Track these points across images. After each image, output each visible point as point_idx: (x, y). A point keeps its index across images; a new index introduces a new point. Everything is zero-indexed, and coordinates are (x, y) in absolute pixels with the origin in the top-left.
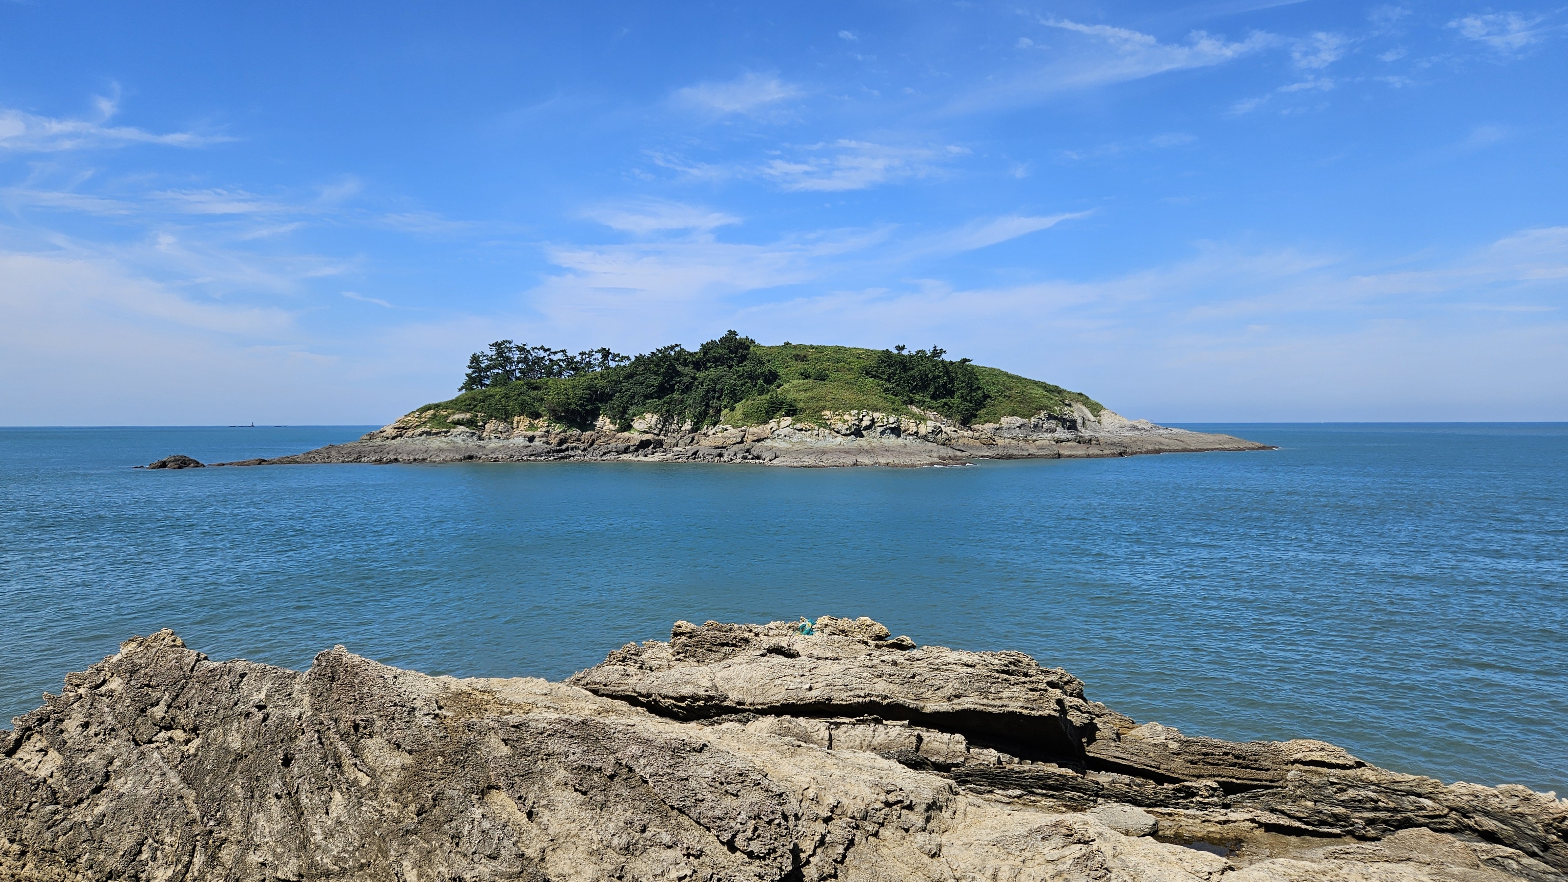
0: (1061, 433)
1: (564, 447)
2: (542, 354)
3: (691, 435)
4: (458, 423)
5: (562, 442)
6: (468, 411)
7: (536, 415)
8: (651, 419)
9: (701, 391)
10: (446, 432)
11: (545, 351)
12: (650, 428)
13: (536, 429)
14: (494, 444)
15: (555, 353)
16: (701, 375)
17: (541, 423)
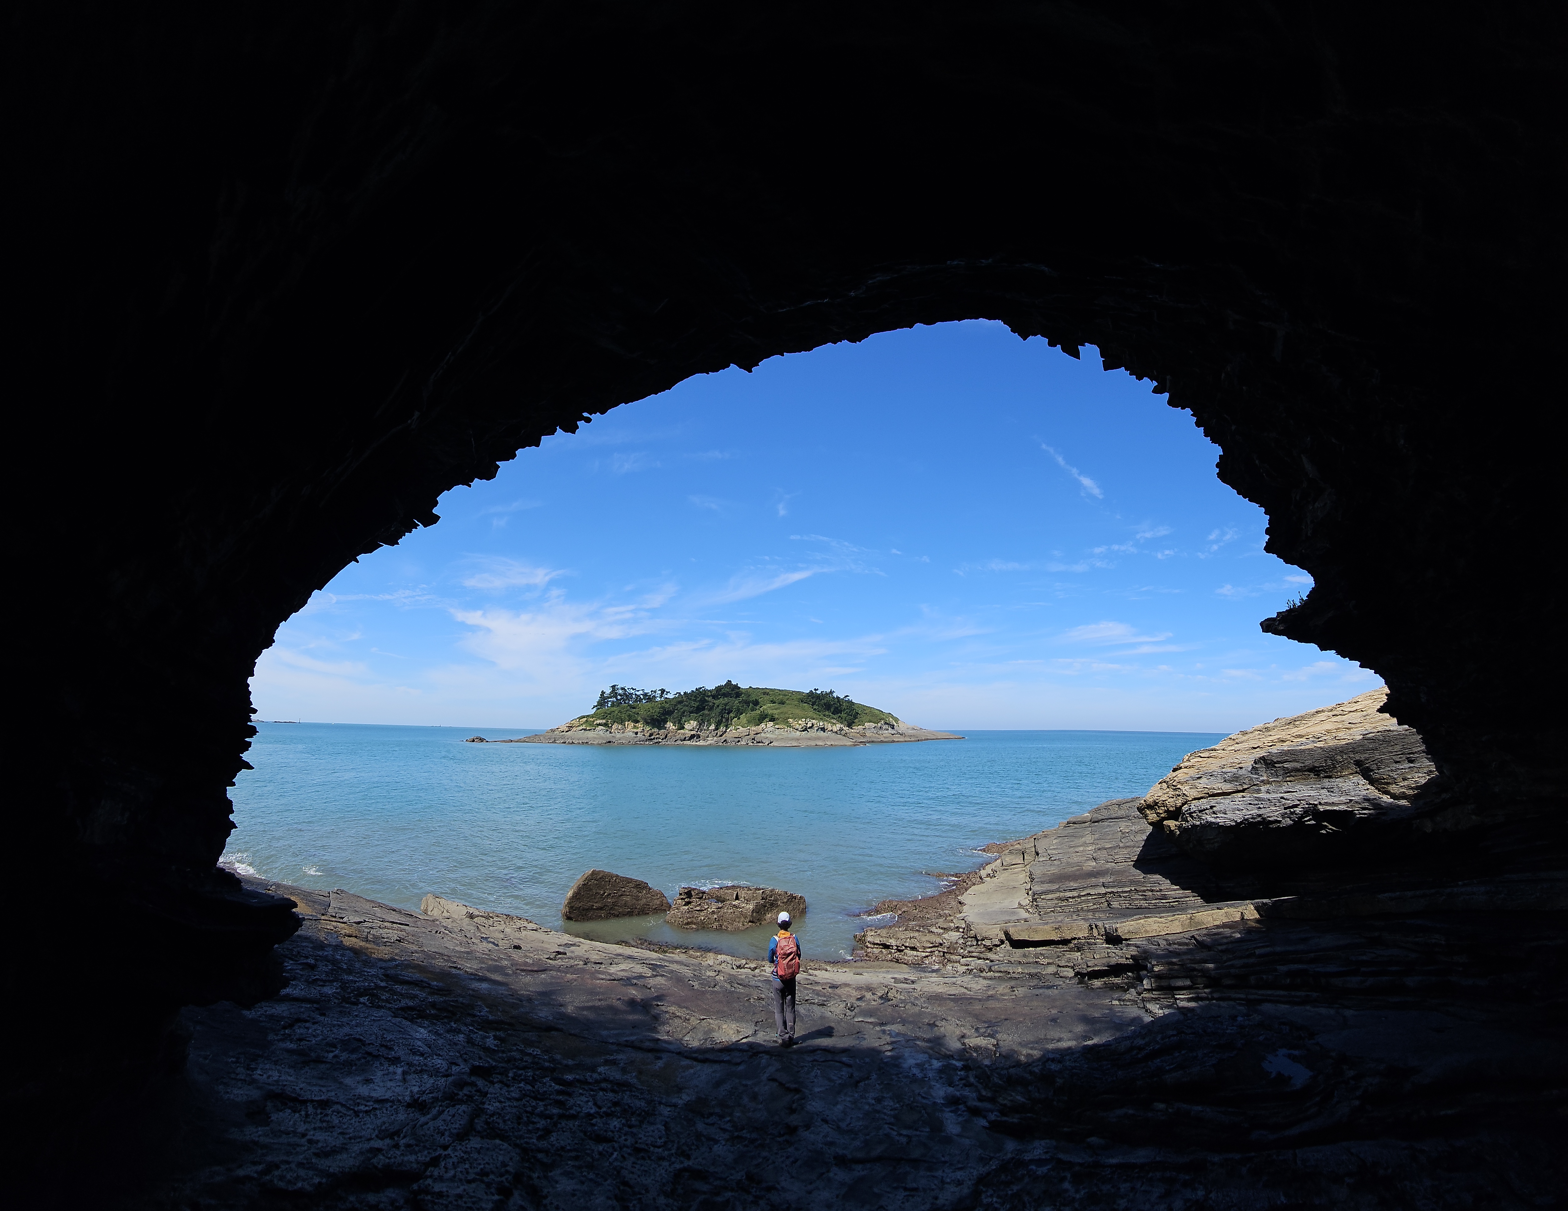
0: (891, 731)
1: (652, 737)
2: (632, 691)
3: (716, 732)
4: (600, 725)
5: (651, 735)
6: (604, 719)
7: (637, 722)
8: (694, 723)
9: (718, 710)
10: (594, 729)
11: (633, 689)
12: (693, 728)
13: (638, 728)
14: (618, 735)
15: (638, 691)
16: (717, 702)
17: (640, 725)
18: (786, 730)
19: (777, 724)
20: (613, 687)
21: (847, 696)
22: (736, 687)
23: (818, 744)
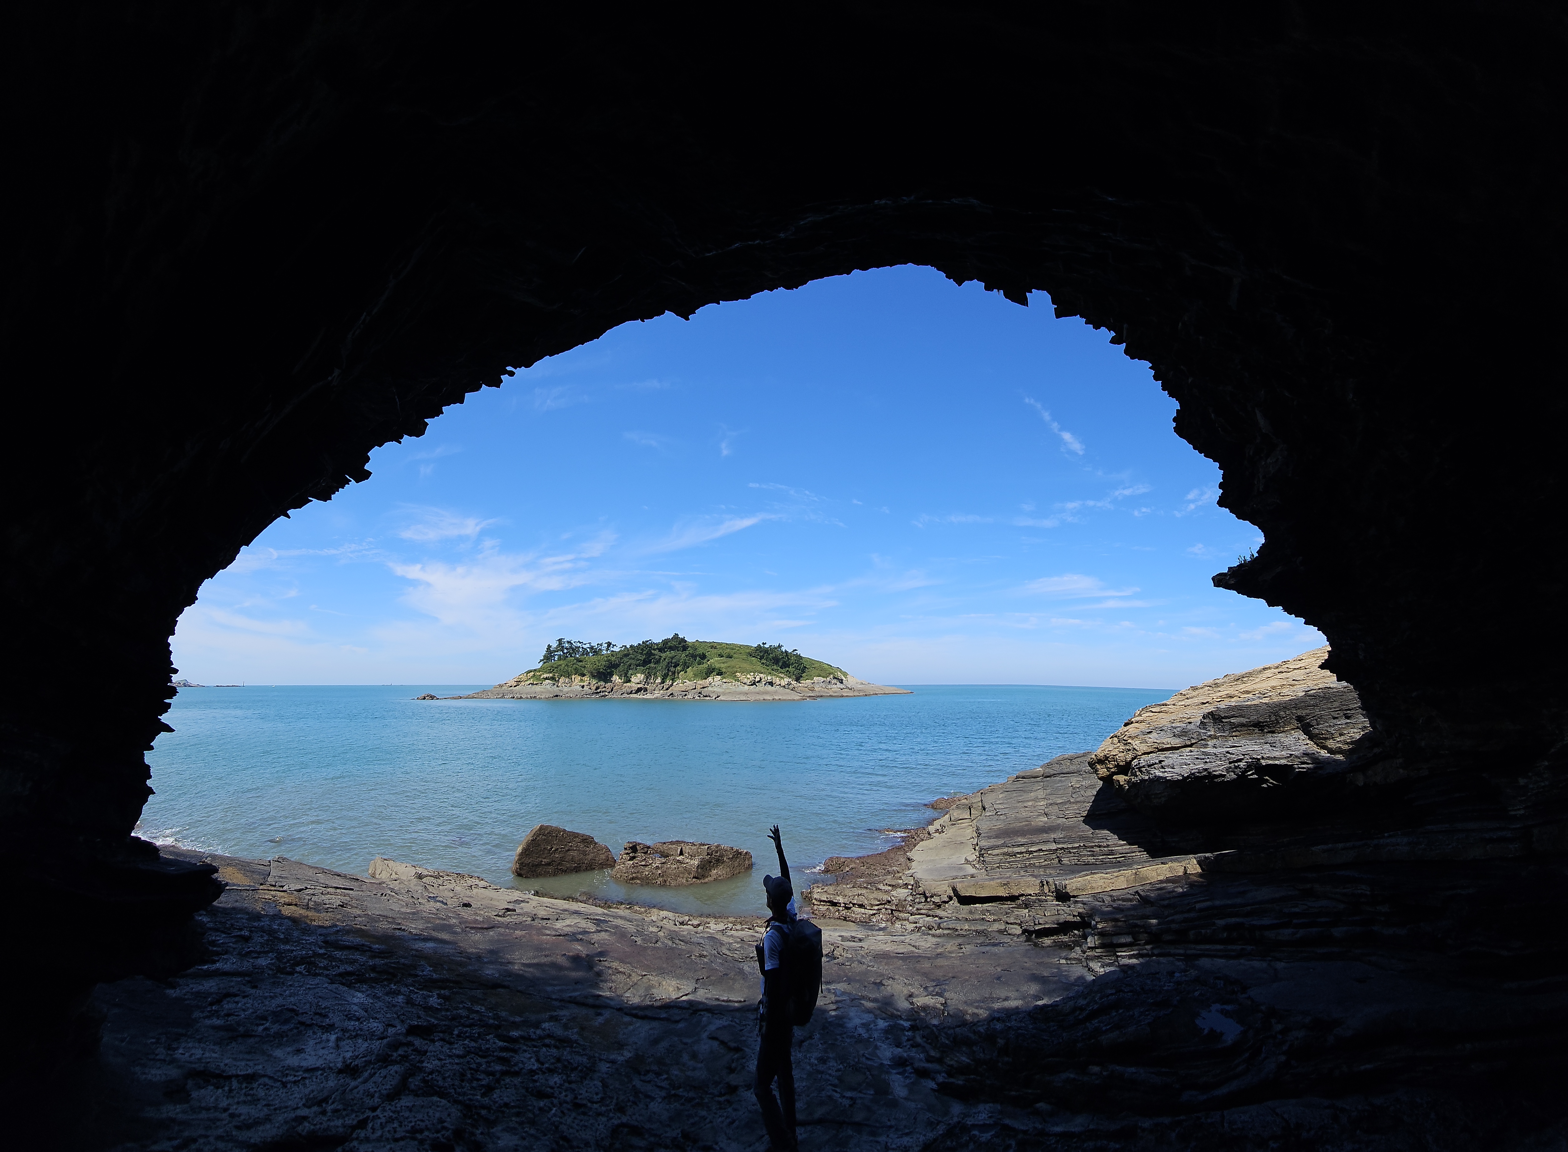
0: (839, 685)
1: (599, 691)
2: (579, 644)
3: (662, 685)
4: (546, 679)
5: (597, 688)
6: (551, 672)
7: (584, 675)
8: (640, 677)
9: (665, 663)
10: (541, 683)
11: (580, 643)
12: (641, 681)
13: (584, 681)
14: (566, 689)
15: (585, 644)
16: (663, 655)
17: (586, 679)
18: (734, 684)
19: (725, 678)
20: (560, 640)
21: (795, 650)
22: (683, 640)
23: (766, 698)
